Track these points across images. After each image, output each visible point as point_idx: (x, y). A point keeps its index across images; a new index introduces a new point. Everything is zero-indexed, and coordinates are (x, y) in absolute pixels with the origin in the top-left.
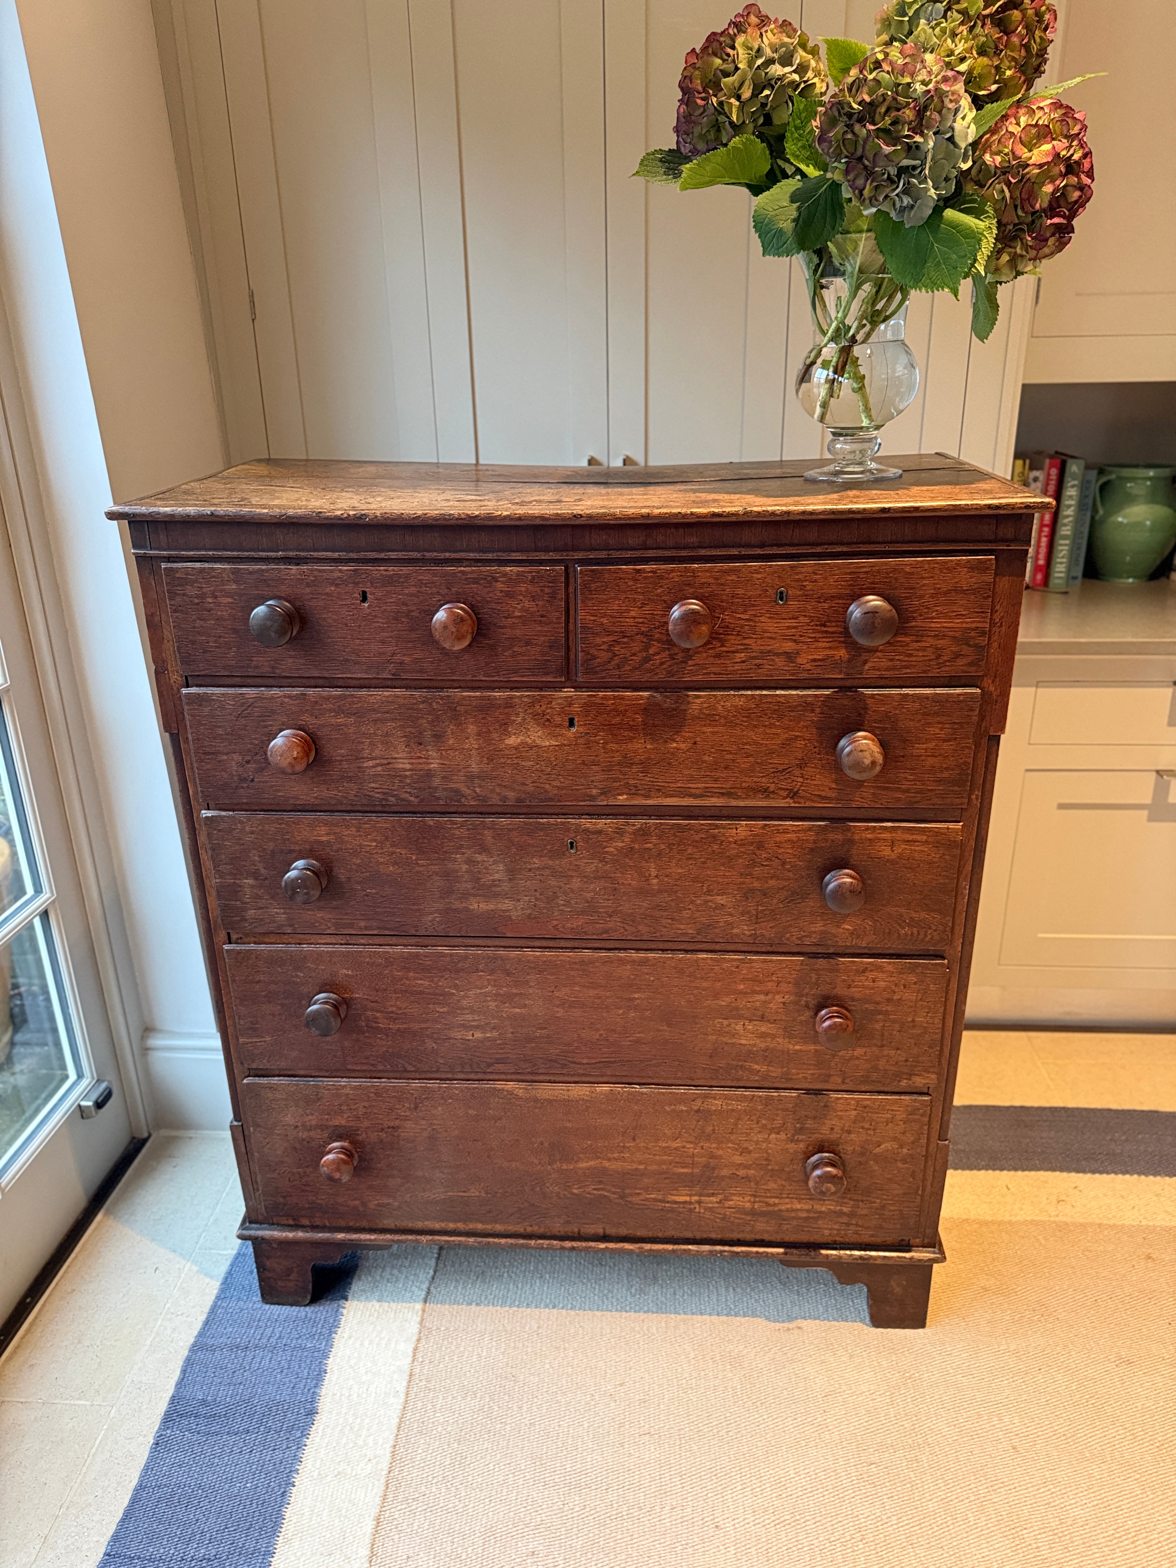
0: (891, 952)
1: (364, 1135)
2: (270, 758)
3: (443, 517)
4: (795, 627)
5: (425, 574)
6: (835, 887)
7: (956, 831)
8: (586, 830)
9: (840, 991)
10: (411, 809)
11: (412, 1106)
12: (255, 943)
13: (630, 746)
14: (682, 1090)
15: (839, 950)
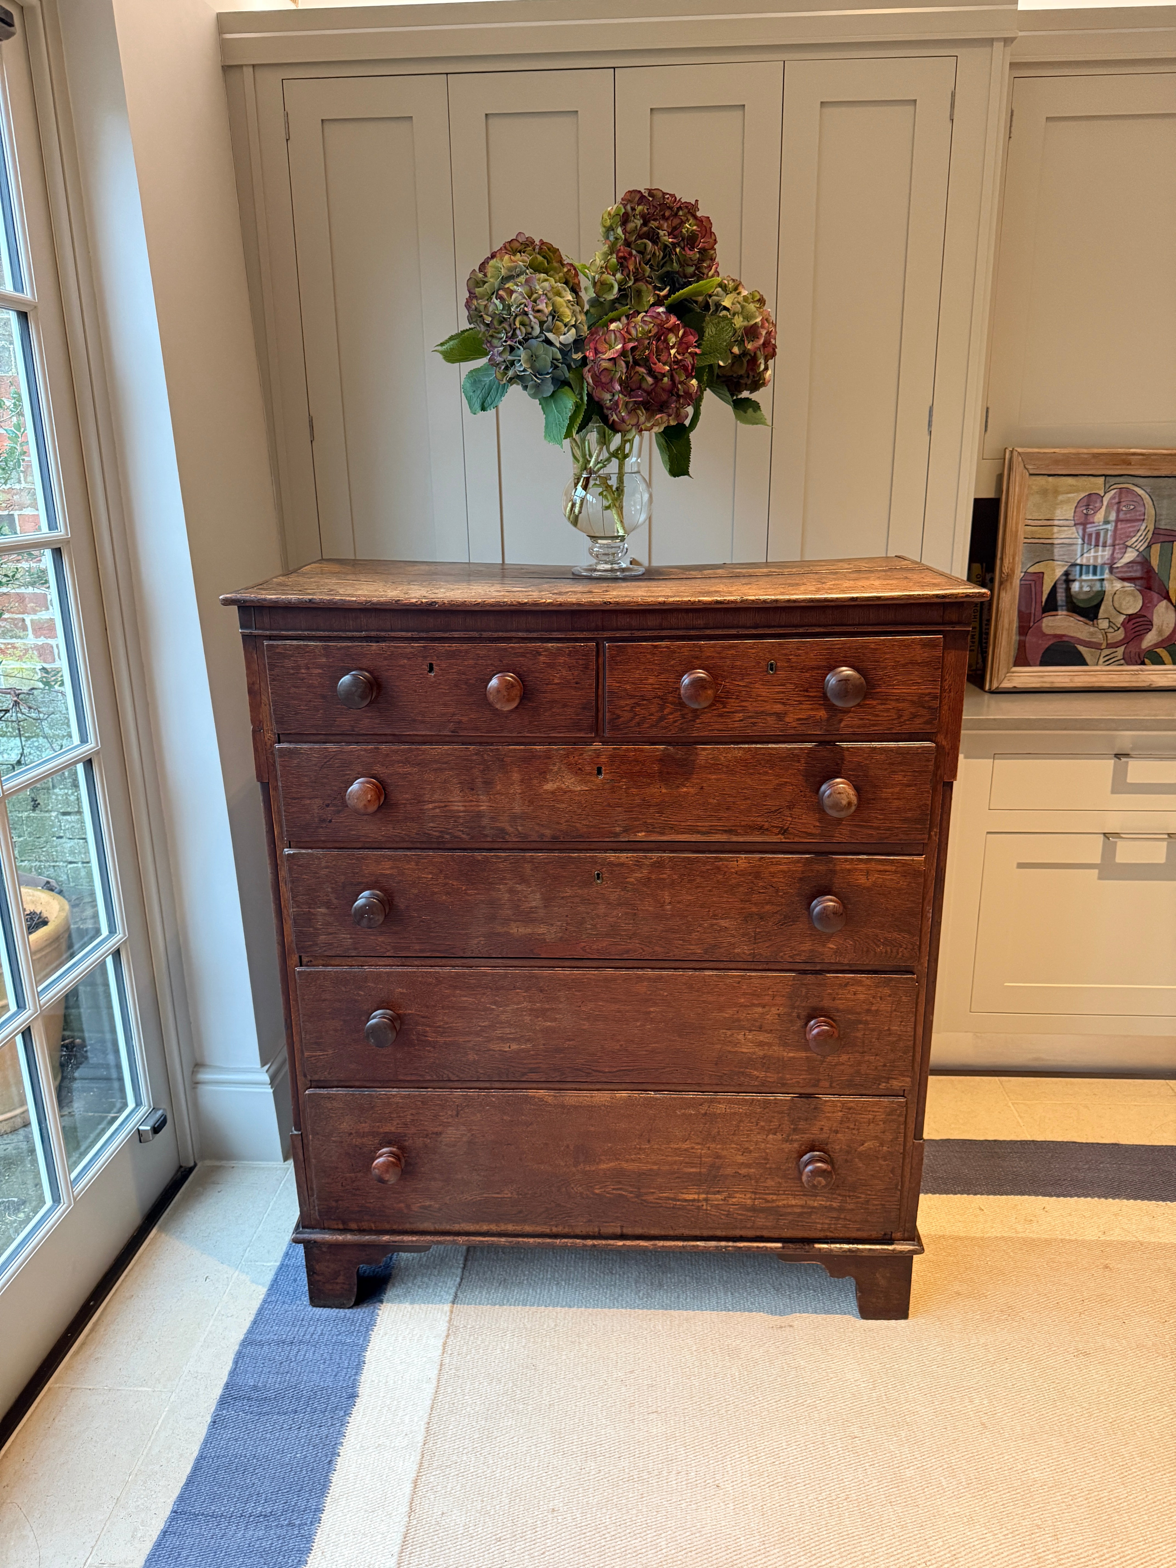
0: (869, 968)
1: (410, 1141)
2: (348, 802)
3: (498, 604)
4: (783, 692)
5: (481, 649)
6: (821, 909)
7: (919, 862)
8: (611, 864)
9: (826, 1003)
10: (463, 846)
11: (455, 1113)
12: (323, 965)
13: (647, 790)
14: (691, 1095)
15: (825, 967)
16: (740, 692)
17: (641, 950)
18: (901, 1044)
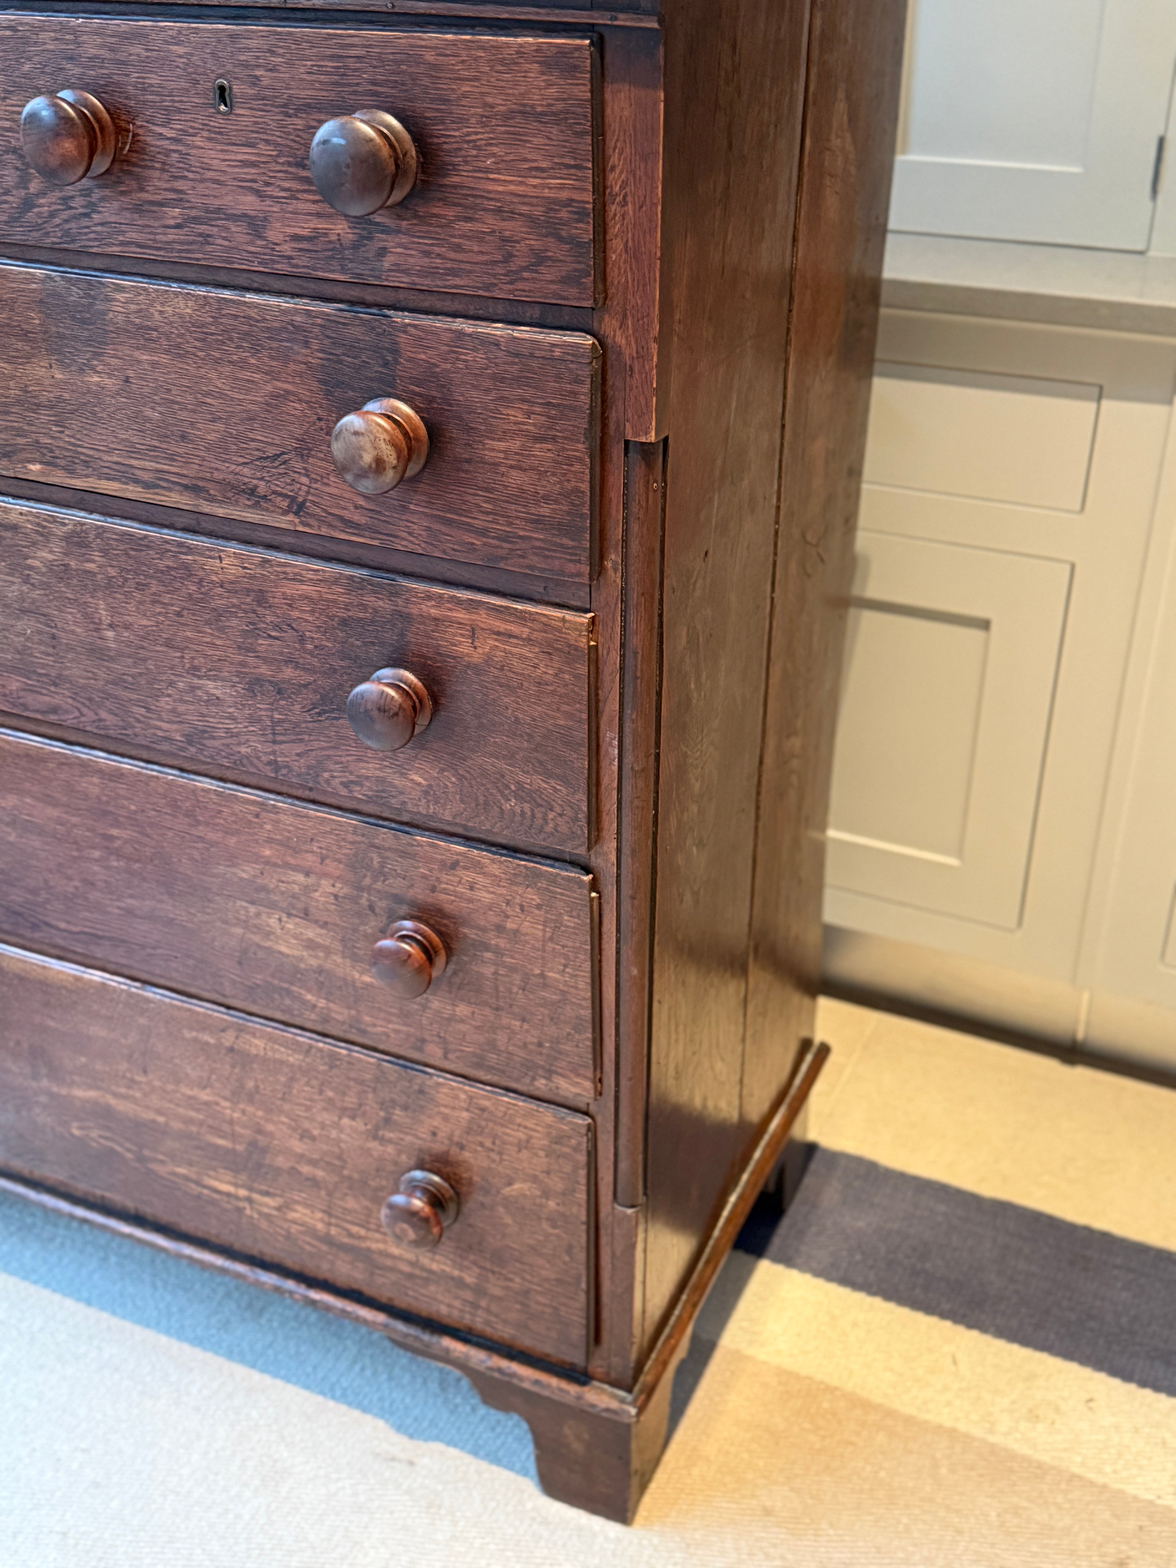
0: (494, 839)
4: (253, 164)
13: (29, 370)
16: (168, 153)
17: (77, 714)
18: (568, 1011)
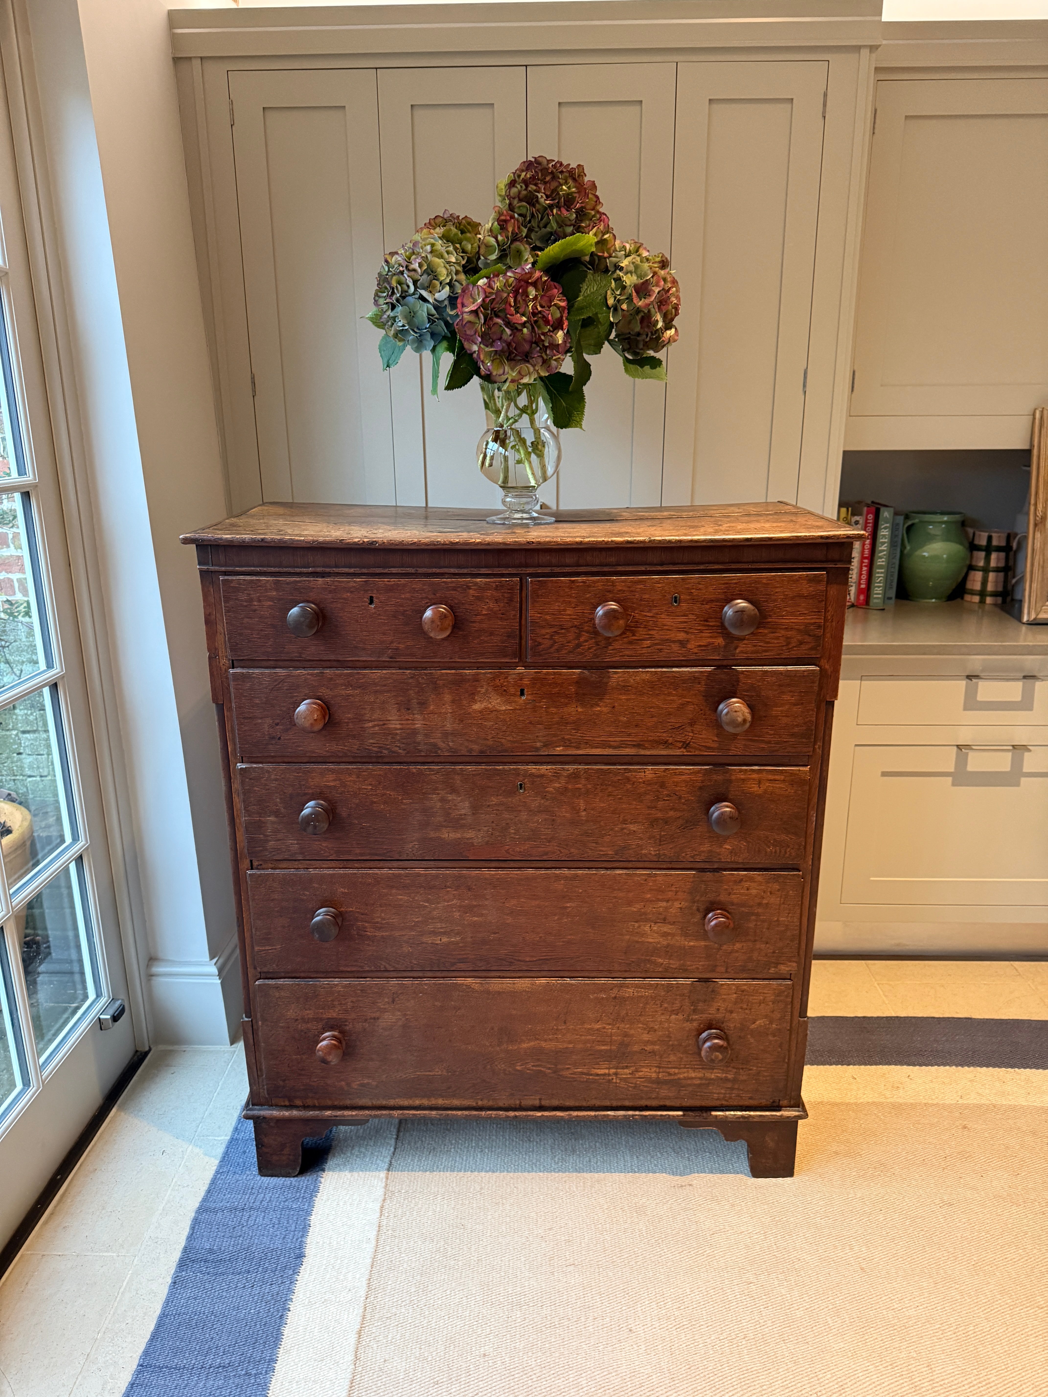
0: (760, 866)
1: (351, 1026)
2: (296, 721)
3: (432, 543)
4: (685, 622)
5: (418, 583)
6: (719, 815)
7: (805, 772)
8: (532, 775)
9: (723, 898)
10: (399, 760)
11: (391, 1000)
12: (272, 869)
13: (565, 709)
14: (603, 981)
15: (721, 866)
16: (648, 622)
17: (559, 852)
18: (789, 933)
